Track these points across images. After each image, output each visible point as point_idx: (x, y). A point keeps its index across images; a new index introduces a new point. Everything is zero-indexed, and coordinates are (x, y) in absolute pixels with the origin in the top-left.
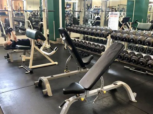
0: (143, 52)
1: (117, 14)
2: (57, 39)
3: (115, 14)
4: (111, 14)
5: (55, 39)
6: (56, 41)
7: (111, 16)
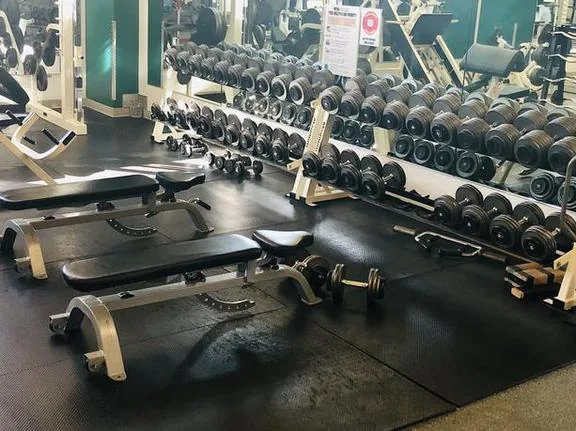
0: (446, 168)
1: (351, 15)
2: (126, 97)
3: (345, 14)
4: (331, 13)
5: (114, 98)
6: (118, 104)
7: (332, 21)
